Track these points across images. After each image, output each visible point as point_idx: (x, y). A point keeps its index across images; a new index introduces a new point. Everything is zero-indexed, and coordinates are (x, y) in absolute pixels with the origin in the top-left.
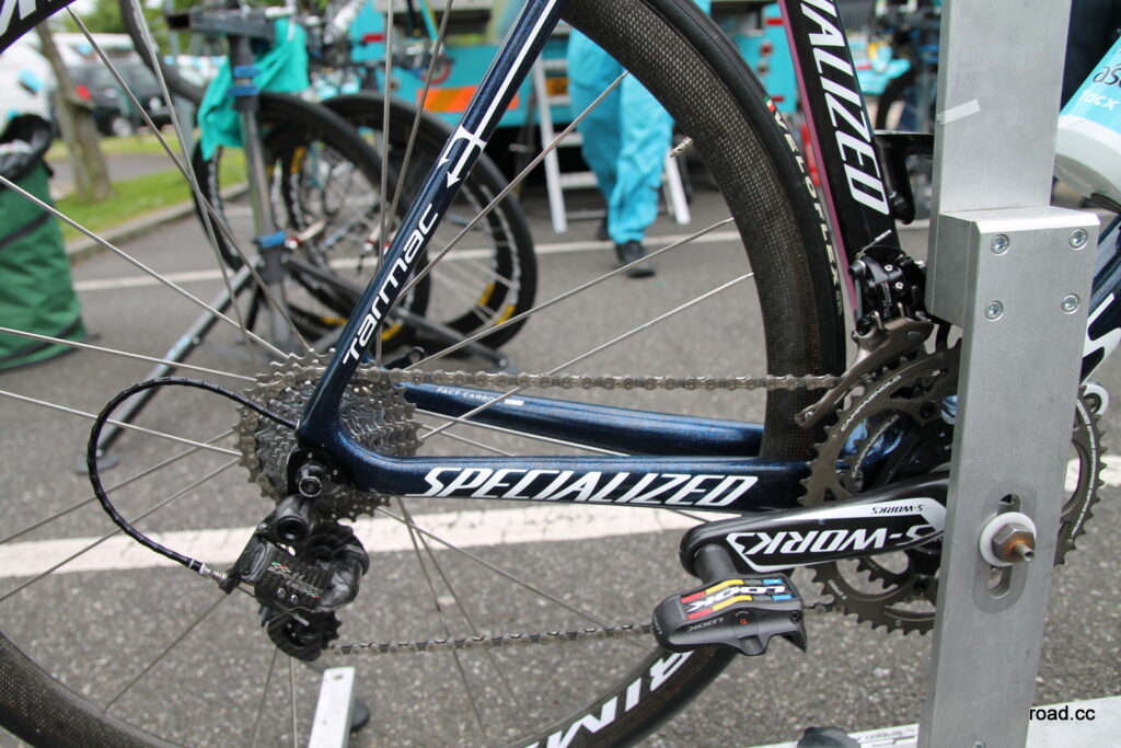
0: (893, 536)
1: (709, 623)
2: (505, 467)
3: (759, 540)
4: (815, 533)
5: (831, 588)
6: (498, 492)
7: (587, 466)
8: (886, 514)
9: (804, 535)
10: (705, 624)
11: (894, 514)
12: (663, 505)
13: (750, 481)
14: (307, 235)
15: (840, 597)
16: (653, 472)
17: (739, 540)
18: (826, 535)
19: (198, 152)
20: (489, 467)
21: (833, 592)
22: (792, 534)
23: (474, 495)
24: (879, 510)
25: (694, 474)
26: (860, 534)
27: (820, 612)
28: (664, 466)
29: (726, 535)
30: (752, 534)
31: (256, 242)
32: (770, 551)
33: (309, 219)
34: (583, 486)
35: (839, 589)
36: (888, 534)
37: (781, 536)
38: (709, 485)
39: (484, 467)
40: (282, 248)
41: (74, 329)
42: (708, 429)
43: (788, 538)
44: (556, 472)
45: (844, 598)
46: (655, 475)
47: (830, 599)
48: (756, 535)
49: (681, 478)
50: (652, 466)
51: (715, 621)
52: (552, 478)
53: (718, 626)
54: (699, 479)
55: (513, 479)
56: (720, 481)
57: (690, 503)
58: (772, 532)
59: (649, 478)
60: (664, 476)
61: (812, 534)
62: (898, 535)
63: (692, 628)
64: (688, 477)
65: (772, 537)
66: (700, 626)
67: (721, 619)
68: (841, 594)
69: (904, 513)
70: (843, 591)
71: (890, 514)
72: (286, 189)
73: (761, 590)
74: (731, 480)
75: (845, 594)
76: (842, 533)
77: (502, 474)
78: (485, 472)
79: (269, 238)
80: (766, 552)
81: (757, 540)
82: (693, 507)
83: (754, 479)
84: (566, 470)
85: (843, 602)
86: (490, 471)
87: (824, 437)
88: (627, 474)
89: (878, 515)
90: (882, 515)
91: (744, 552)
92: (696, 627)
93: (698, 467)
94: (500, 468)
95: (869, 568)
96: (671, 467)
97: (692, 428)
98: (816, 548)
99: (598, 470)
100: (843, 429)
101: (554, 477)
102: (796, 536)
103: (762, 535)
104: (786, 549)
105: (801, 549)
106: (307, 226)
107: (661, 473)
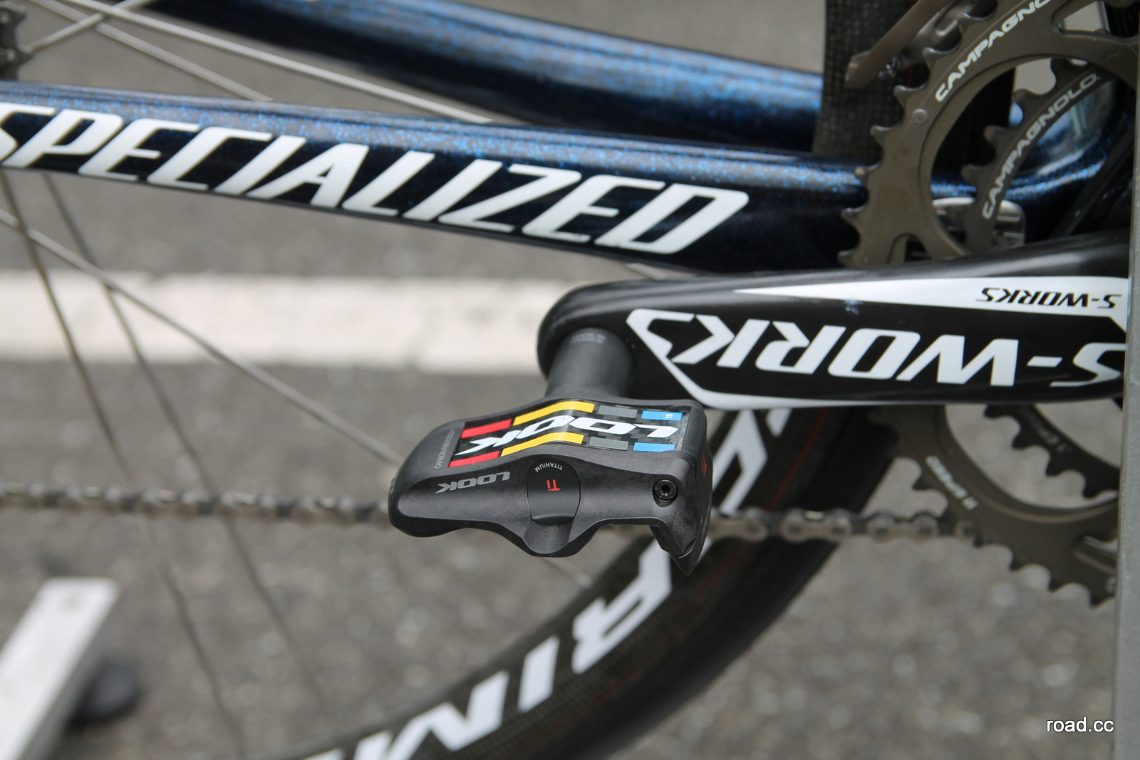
0: (1036, 361)
1: (481, 481)
2: (150, 116)
3: (704, 334)
4: (837, 332)
5: (935, 477)
6: (135, 168)
7: (339, 131)
8: (1015, 307)
9: (811, 332)
10: (473, 482)
11: (1036, 308)
12: (517, 236)
13: (728, 204)
15: (959, 502)
16: (488, 157)
17: (657, 327)
18: (864, 339)
20: (116, 112)
21: (940, 487)
22: (782, 327)
23: (86, 169)
24: (997, 295)
25: (588, 172)
26: (949, 348)
27: (925, 533)
28: (518, 149)
29: (626, 314)
30: (687, 317)
32: (732, 359)
34: (325, 174)
35: (956, 480)
36: (1023, 357)
37: (754, 329)
38: (626, 201)
39: (105, 112)
42: (720, 80)
43: (772, 335)
44: (265, 137)
45: (970, 504)
46: (494, 166)
47: (936, 503)
48: (695, 321)
49: (554, 179)
50: (490, 145)
51: (493, 478)
52: (255, 148)
53: (499, 487)
54: (602, 185)
55: (168, 143)
56: (651, 195)
57: (584, 238)
58: (734, 318)
59: (479, 172)
60: (516, 169)
61: (830, 334)
62: (1053, 362)
63: (445, 486)
64: (575, 176)
65: (735, 326)
66: (461, 484)
67: (506, 476)
68: (960, 493)
69: (1063, 309)
70: (963, 486)
71: (1026, 308)
73: (622, 428)
74: (679, 195)
75: (970, 494)
76: (905, 341)
77: (144, 127)
78: (105, 123)
80: (724, 362)
81: (698, 333)
82: (590, 248)
83: (738, 200)
84: (288, 133)
85: (969, 514)
86: (116, 121)
87: (895, 114)
88: (428, 158)
89: (992, 306)
90: (1005, 306)
91: (671, 355)
92: (453, 486)
93: (599, 157)
94: (140, 117)
95: (1041, 442)
96: (534, 151)
97: (682, 76)
98: (843, 367)
99: (360, 143)
100: (940, 97)
101: (258, 147)
102: (792, 334)
103: (711, 322)
104: (771, 360)
105: (807, 365)
107: (508, 161)
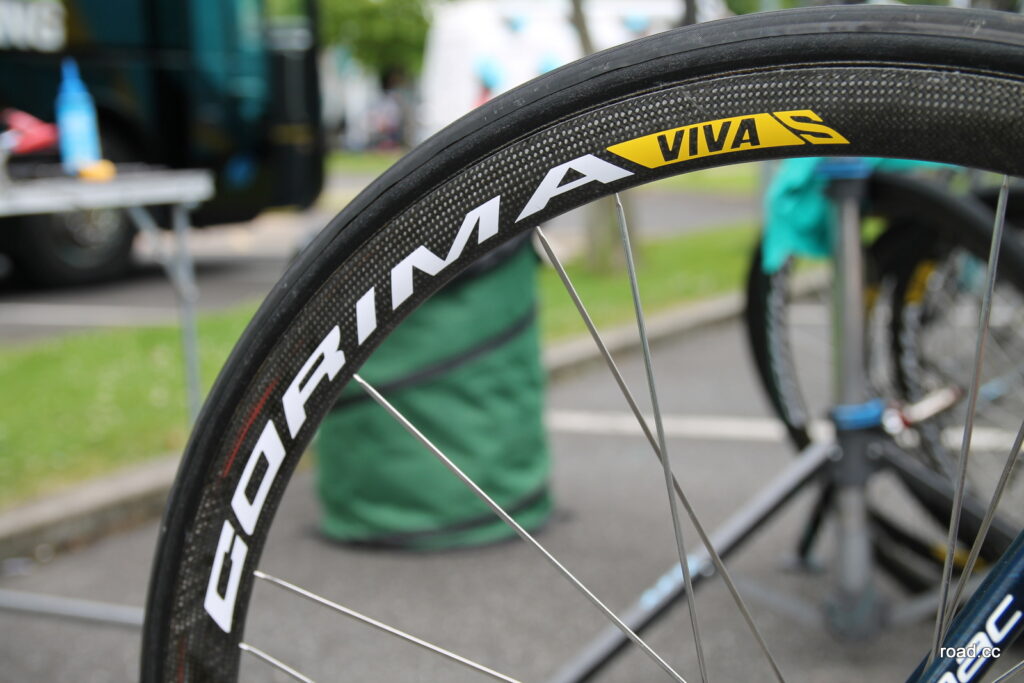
14: (925, 408)
19: (757, 256)
31: (831, 417)
33: (930, 380)
40: (877, 430)
41: (535, 501)
72: (896, 326)
79: (856, 412)
106: (925, 392)
